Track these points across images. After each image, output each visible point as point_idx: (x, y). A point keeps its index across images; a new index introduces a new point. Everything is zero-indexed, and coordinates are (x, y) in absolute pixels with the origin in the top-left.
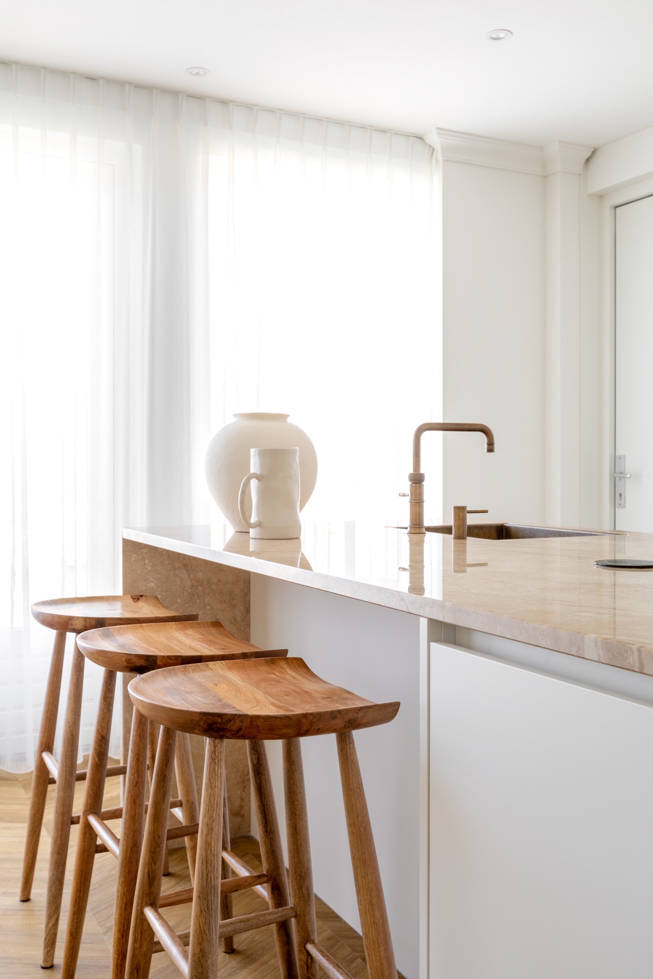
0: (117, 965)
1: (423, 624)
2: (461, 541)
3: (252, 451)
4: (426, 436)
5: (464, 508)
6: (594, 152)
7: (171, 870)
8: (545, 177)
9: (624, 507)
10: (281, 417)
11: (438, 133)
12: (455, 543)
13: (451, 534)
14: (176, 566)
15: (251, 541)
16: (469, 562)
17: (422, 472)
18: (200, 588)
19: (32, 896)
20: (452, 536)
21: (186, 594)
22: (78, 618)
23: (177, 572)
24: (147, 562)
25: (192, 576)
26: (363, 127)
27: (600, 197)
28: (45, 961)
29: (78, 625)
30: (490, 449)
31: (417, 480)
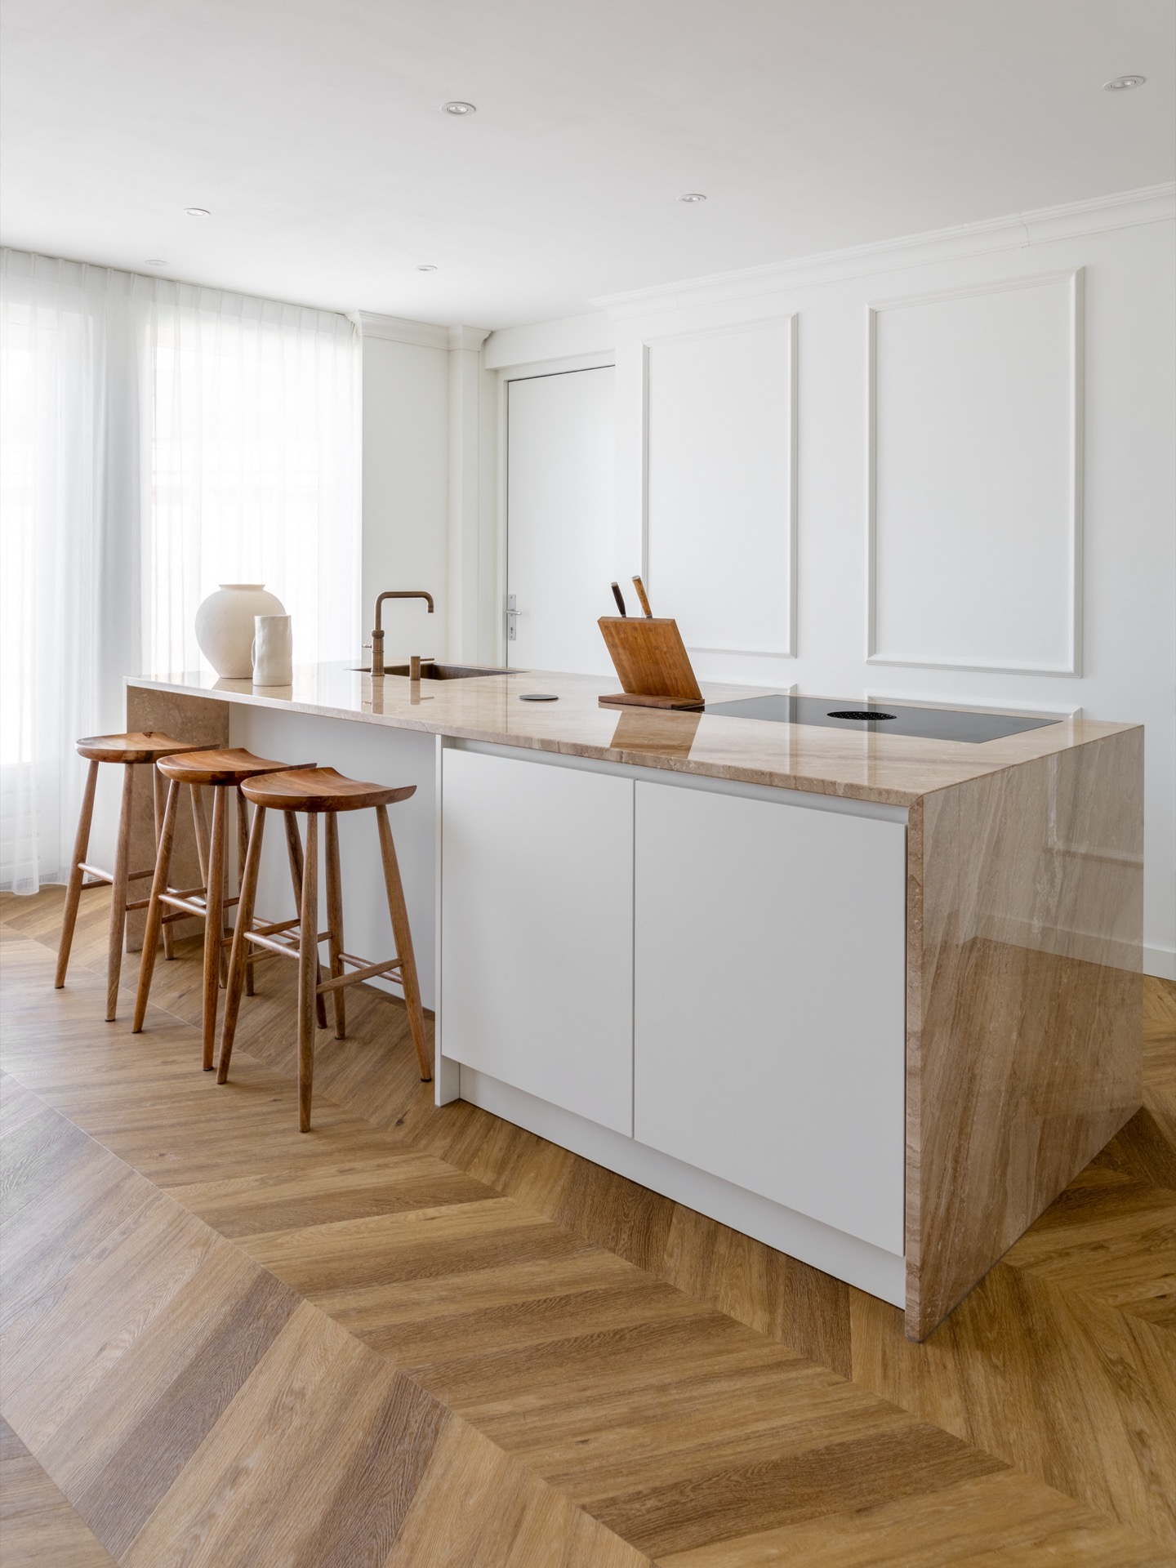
0: (209, 984)
1: (438, 738)
2: (416, 682)
3: (257, 619)
4: (385, 602)
5: (418, 658)
6: (492, 334)
7: (175, 956)
8: (449, 351)
9: (515, 639)
10: (259, 588)
11: (360, 314)
12: (412, 684)
13: (408, 675)
14: (170, 706)
15: (254, 687)
16: (421, 697)
17: (382, 629)
18: (189, 724)
19: (65, 985)
20: (409, 678)
21: (178, 729)
22: (131, 751)
23: (171, 712)
24: (147, 704)
25: (183, 715)
26: (294, 305)
27: (496, 371)
28: (109, 1016)
29: (131, 757)
30: (431, 610)
31: (379, 635)
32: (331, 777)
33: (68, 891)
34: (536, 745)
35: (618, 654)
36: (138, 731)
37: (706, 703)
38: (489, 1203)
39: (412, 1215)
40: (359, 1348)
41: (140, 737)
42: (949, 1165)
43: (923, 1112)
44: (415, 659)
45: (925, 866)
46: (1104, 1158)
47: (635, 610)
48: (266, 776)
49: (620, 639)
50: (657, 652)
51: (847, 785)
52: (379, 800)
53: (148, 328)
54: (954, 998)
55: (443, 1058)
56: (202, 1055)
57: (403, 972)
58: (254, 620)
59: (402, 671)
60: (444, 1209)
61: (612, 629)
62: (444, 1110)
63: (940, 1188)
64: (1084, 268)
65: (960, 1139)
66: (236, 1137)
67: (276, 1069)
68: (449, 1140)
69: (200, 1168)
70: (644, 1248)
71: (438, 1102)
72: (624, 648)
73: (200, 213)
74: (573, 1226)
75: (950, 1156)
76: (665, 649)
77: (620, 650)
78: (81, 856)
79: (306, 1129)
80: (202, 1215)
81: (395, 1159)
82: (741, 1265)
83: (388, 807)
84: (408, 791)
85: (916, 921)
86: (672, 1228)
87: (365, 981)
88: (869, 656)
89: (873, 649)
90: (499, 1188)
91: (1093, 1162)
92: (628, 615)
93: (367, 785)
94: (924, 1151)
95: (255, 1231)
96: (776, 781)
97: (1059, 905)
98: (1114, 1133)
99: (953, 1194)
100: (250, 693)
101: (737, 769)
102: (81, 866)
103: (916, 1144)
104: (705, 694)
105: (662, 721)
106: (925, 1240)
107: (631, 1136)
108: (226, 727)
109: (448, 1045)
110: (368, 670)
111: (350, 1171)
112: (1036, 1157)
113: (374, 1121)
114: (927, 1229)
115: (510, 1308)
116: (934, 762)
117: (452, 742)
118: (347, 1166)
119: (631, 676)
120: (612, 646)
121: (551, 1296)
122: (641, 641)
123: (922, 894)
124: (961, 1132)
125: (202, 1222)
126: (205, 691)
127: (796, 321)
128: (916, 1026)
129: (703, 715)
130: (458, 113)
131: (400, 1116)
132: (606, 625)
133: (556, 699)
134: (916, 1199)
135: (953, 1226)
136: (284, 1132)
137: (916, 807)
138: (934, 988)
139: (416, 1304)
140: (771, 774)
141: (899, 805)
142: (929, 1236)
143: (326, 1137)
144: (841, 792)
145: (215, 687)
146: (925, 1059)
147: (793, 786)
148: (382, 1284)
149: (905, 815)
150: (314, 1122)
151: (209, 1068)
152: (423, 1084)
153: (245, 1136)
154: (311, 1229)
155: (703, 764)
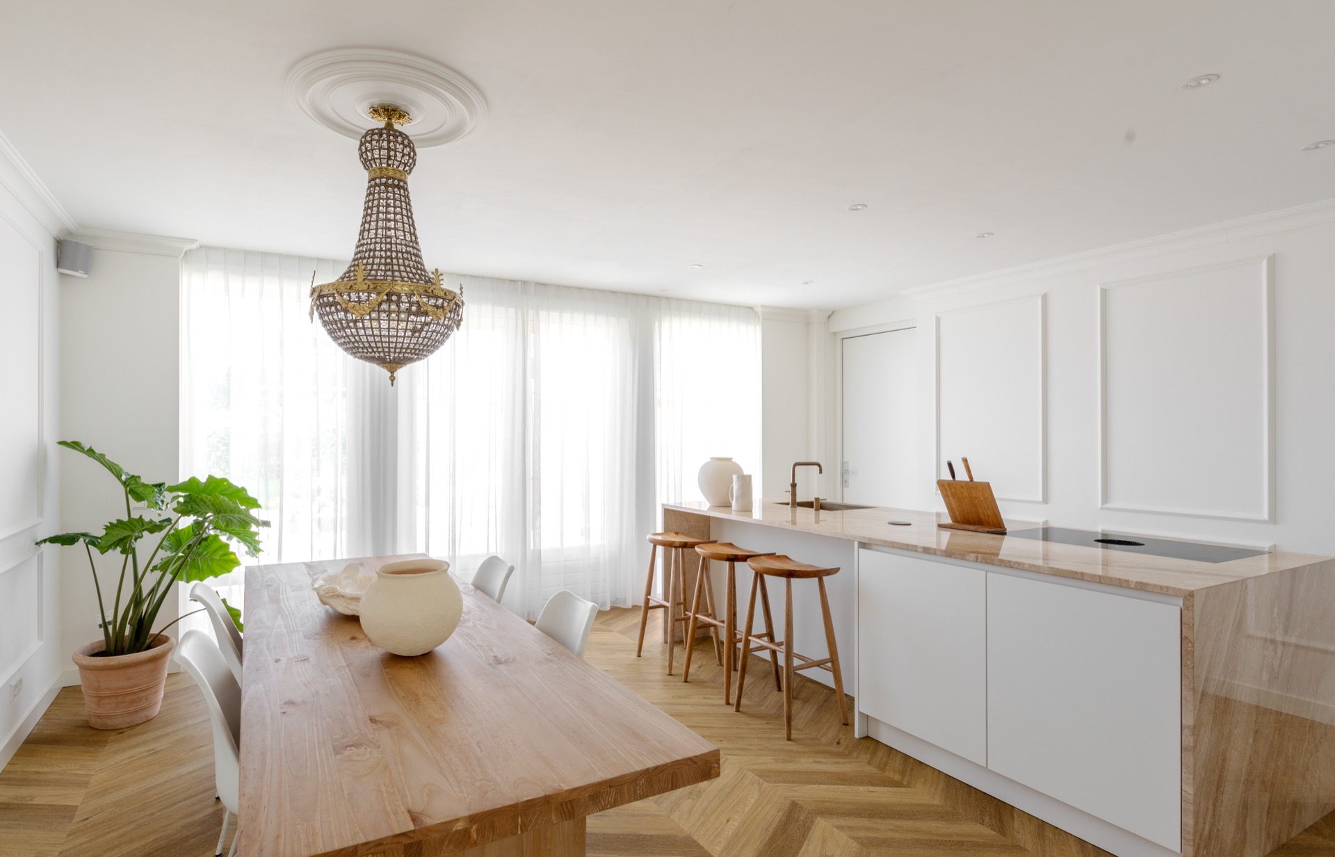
1: (856, 544)
2: (818, 512)
3: (735, 477)
4: (797, 468)
6: (833, 313)
8: (808, 325)
9: (848, 487)
10: (729, 460)
11: (761, 307)
12: (815, 513)
13: (813, 507)
14: (683, 519)
15: (733, 511)
17: (796, 483)
19: (642, 655)
20: (813, 509)
22: (677, 542)
23: (683, 522)
24: (673, 518)
25: (688, 524)
27: (835, 333)
28: (670, 672)
29: (677, 545)
30: (821, 472)
31: (794, 486)
32: (788, 561)
33: (643, 609)
34: (919, 550)
35: (949, 501)
36: (671, 531)
37: (1007, 531)
38: (902, 789)
39: (861, 788)
40: (855, 846)
41: (673, 534)
42: (1211, 807)
43: (1195, 772)
44: (817, 499)
45: (1195, 632)
46: (1313, 829)
47: (961, 476)
48: (756, 558)
49: (952, 493)
50: (977, 500)
51: (1137, 582)
52: (819, 574)
53: (657, 323)
54: (1213, 710)
55: (860, 713)
56: (724, 697)
57: (833, 665)
58: (732, 477)
59: (809, 505)
60: (878, 788)
61: (946, 487)
62: (861, 740)
63: (1205, 819)
64: (1274, 255)
65: (1217, 793)
66: (754, 738)
67: (763, 708)
68: (868, 756)
69: (742, 749)
70: (1002, 828)
71: (857, 736)
72: (954, 497)
73: (697, 267)
74: (954, 809)
75: (1211, 802)
76: (982, 499)
77: (951, 498)
78: (648, 593)
79: (789, 739)
80: (753, 771)
81: (843, 760)
82: (1064, 845)
83: (824, 578)
84: (836, 570)
85: (1189, 662)
86: (1015, 821)
87: (798, 672)
88: (1102, 505)
89: (1106, 498)
90: (905, 783)
91: (1306, 830)
92: (957, 479)
93: (811, 566)
94: (1195, 795)
95: (781, 782)
96: (1086, 577)
97: (1280, 665)
98: (1320, 817)
99: (1213, 824)
100: (731, 513)
101: (1058, 569)
102: (649, 597)
103: (1190, 790)
104: (1006, 525)
105: (983, 540)
106: (1196, 846)
107: (985, 766)
108: (709, 531)
109: (861, 706)
110: (788, 504)
111: (820, 762)
112: (1265, 818)
113: (824, 740)
114: (1197, 840)
115: (931, 841)
116: (1190, 572)
117: (863, 545)
118: (818, 760)
119: (957, 513)
120: (945, 496)
121: (952, 839)
122: (965, 494)
123: (1193, 647)
124: (1217, 790)
125: (753, 774)
126: (704, 511)
127: (1045, 298)
128: (1189, 721)
129: (1006, 537)
130: (856, 209)
131: (837, 740)
132: (942, 484)
133: (910, 524)
134: (1190, 821)
135: (1213, 842)
136: (778, 738)
137: (1188, 597)
138: (1201, 702)
139: (877, 829)
140: (1082, 574)
141: (1176, 596)
142: (1199, 845)
143: (801, 744)
144: (1133, 586)
145: (708, 510)
146: (1196, 742)
147: (1098, 581)
148: (856, 817)
149: (1180, 602)
150: (793, 736)
151: (728, 703)
152: (844, 726)
153: (758, 738)
154: (809, 786)
155: (1034, 566)
